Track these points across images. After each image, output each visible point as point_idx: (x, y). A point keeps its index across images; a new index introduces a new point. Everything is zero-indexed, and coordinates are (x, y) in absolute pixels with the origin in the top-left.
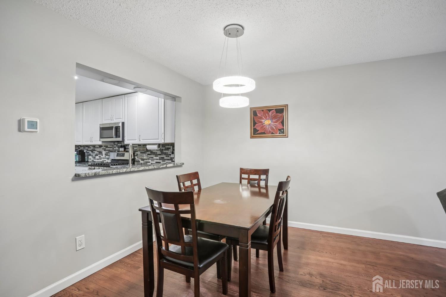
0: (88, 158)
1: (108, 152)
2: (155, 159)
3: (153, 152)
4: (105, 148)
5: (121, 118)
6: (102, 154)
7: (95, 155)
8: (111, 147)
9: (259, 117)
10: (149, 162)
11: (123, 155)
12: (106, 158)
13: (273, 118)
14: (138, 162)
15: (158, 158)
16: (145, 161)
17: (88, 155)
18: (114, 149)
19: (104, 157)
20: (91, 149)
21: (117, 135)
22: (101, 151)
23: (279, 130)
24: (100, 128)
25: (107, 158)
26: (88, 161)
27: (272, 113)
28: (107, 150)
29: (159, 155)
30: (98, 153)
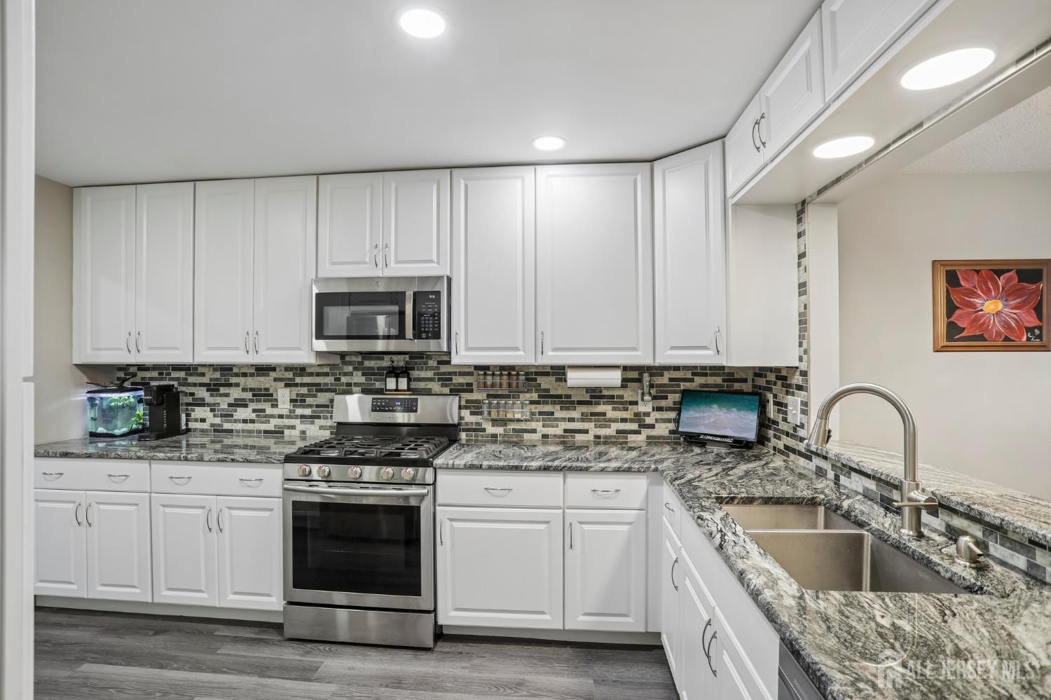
0: (188, 415)
1: (309, 390)
2: (563, 419)
3: (551, 393)
4: (290, 375)
5: (435, 259)
6: (276, 400)
8: (326, 374)
9: (967, 289)
10: (534, 431)
12: (297, 417)
13: (1010, 294)
14: (475, 430)
15: (575, 414)
16: (511, 426)
17: (189, 405)
18: (344, 379)
19: (285, 412)
21: (421, 330)
22: (267, 389)
23: (1029, 329)
24: (321, 294)
25: (303, 417)
26: (187, 430)
27: (1009, 280)
28: (303, 385)
29: (580, 403)
30: (249, 395)
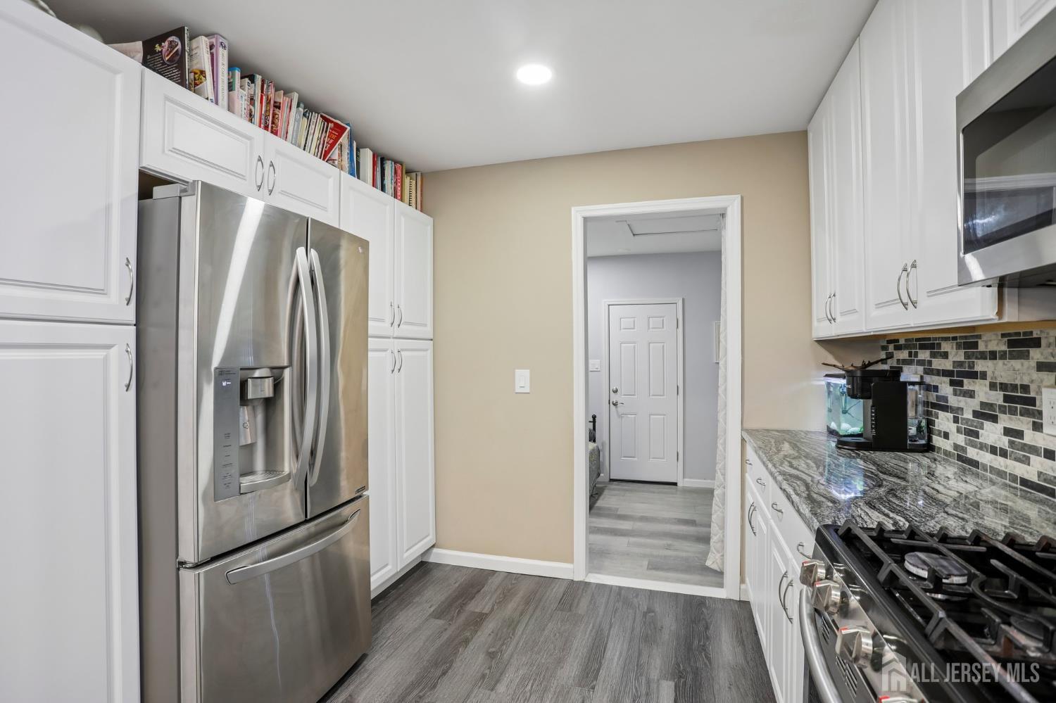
0: (928, 424)
6: (1040, 415)
7: (976, 414)
17: (934, 406)
20: (947, 365)
22: (1026, 388)
26: (929, 448)
30: (999, 398)
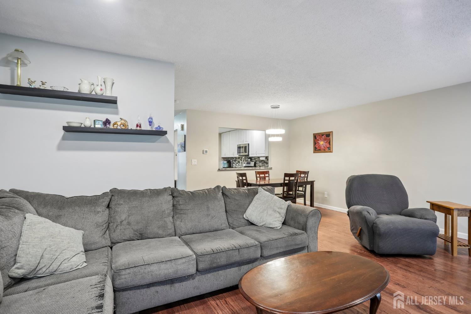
0: (232, 165)
1: (243, 161)
4: (241, 159)
5: (248, 141)
6: (240, 163)
7: (236, 163)
9: (318, 139)
11: (249, 163)
13: (325, 140)
17: (233, 163)
18: (246, 159)
20: (234, 160)
21: (245, 152)
22: (239, 161)
23: (328, 148)
24: (238, 147)
27: (324, 137)
